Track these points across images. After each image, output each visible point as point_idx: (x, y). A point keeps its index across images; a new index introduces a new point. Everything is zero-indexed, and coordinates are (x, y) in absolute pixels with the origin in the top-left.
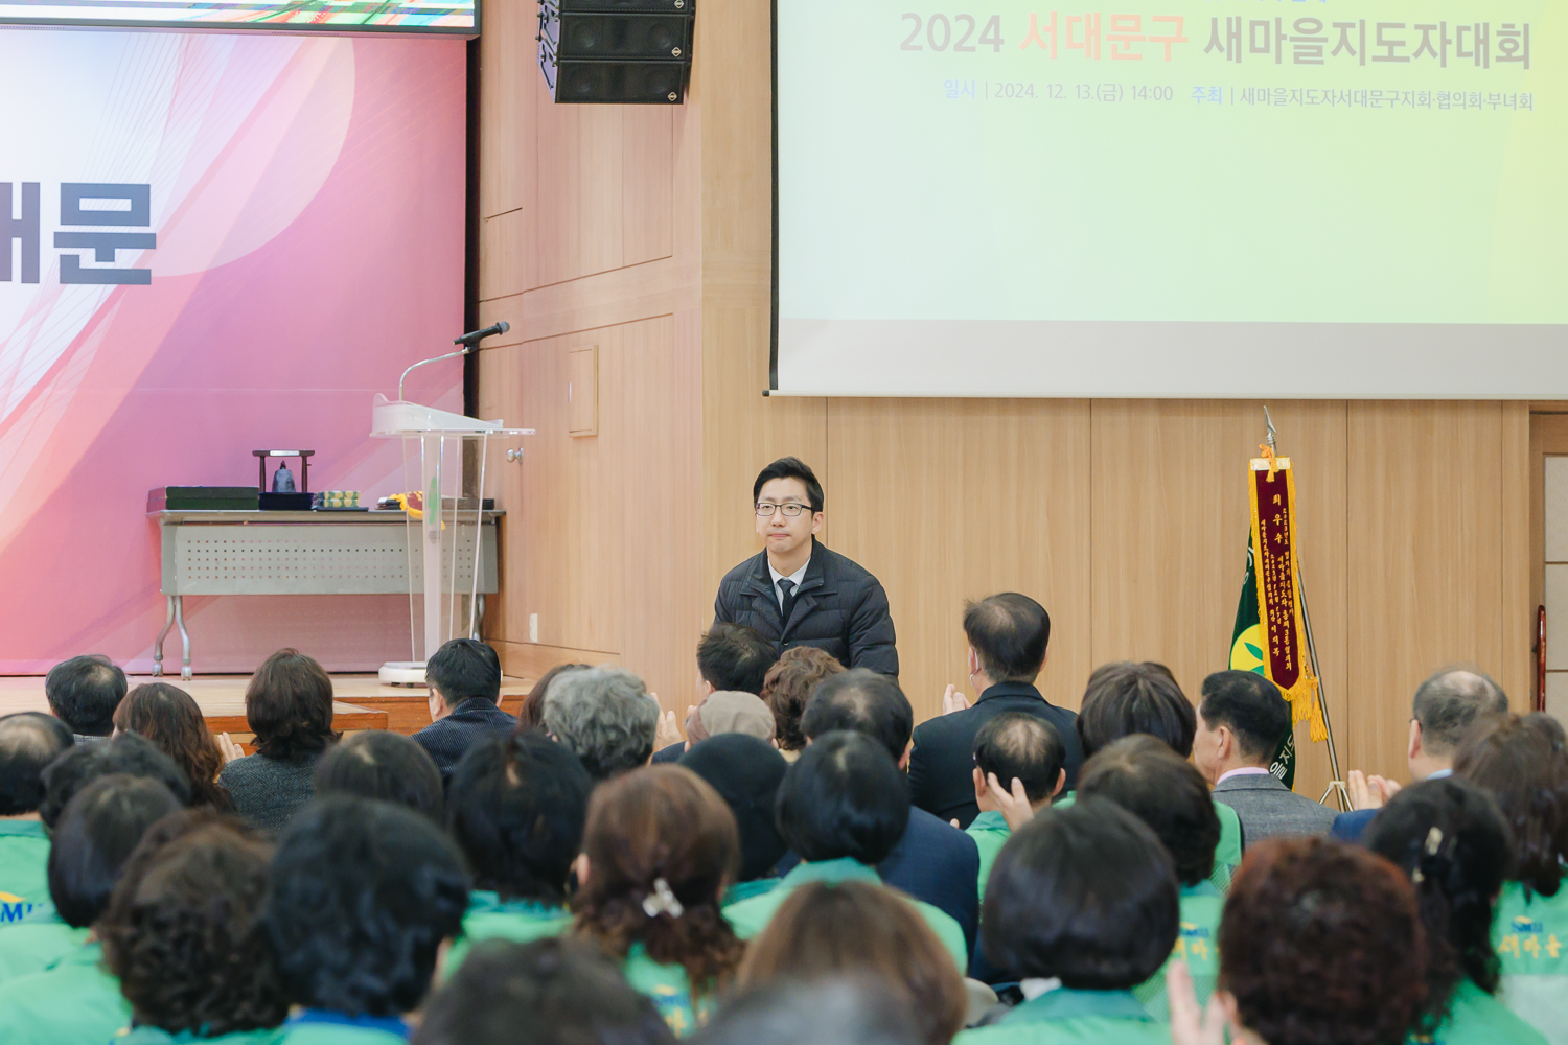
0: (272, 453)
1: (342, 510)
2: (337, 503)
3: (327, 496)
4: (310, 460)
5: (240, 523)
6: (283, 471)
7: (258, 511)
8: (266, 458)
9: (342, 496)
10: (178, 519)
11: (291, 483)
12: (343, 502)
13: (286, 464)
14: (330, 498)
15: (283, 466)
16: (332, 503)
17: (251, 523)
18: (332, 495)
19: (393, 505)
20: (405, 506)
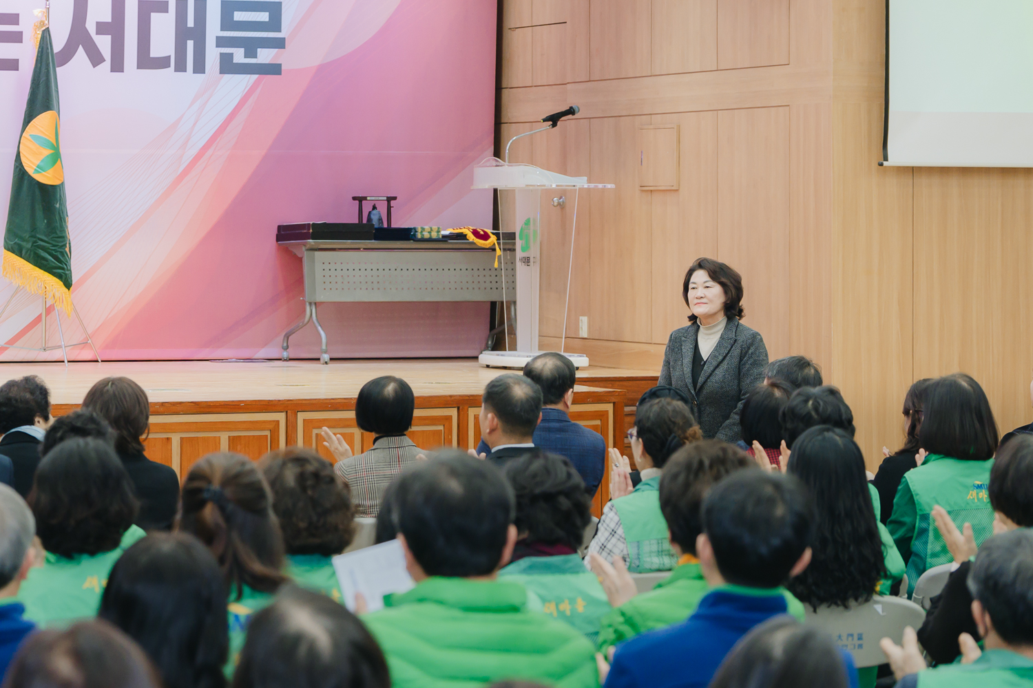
0: (368, 198)
1: (430, 240)
2: (426, 235)
3: (419, 230)
4: (392, 203)
5: (359, 249)
6: (375, 212)
7: (373, 241)
8: (364, 202)
9: (429, 230)
10: (316, 247)
11: (380, 220)
12: (430, 235)
13: (377, 206)
14: (422, 232)
15: (374, 208)
16: (423, 235)
17: (364, 249)
18: (423, 229)
19: (461, 236)
20: (471, 237)
